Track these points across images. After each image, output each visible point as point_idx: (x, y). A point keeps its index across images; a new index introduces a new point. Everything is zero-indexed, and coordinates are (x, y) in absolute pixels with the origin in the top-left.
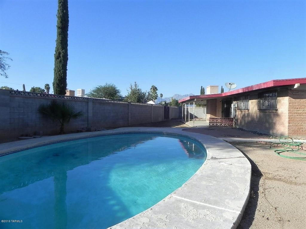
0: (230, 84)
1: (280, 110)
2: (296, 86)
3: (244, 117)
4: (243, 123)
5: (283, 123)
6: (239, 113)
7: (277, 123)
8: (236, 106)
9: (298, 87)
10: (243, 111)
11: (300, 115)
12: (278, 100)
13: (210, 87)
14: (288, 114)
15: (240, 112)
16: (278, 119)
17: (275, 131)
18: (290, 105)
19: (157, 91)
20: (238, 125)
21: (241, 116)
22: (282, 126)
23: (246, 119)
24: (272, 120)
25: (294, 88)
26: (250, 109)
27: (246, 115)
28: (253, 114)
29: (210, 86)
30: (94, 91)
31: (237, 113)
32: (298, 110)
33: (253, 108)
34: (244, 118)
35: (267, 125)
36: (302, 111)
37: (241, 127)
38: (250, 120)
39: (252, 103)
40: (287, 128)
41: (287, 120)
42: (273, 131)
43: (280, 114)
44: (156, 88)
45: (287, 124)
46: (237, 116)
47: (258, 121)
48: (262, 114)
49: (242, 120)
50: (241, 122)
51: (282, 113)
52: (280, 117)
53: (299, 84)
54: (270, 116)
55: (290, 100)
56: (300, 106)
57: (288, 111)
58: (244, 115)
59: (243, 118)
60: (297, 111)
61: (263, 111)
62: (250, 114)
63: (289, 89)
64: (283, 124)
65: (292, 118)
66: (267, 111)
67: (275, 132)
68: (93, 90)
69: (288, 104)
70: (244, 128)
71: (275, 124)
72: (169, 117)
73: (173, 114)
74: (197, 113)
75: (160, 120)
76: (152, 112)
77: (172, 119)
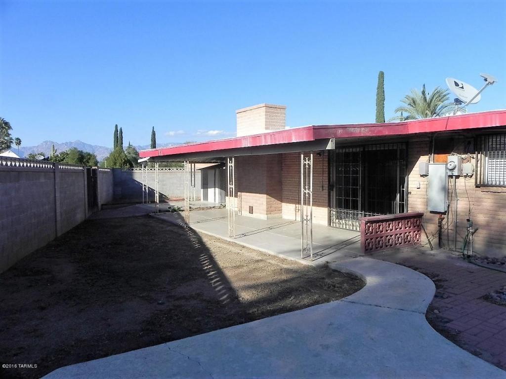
19: (11, 130)
72: (97, 205)
73: (104, 191)
74: (164, 185)
75: (80, 217)
76: (58, 195)
77: (102, 205)
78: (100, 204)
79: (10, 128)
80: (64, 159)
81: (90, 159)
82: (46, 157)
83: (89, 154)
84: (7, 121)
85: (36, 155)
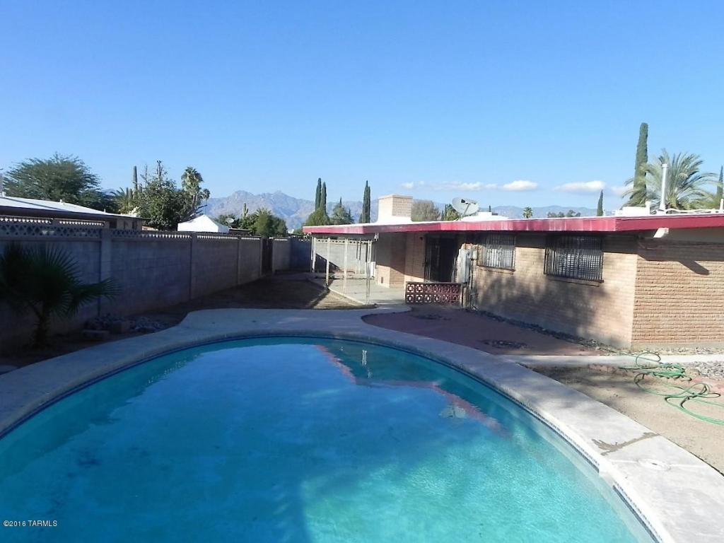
0: (463, 201)
1: (612, 282)
2: (660, 233)
3: (496, 284)
4: (493, 300)
5: (619, 313)
6: (479, 275)
7: (600, 311)
8: (475, 256)
9: (666, 236)
10: (494, 270)
11: (657, 297)
12: (607, 258)
13: (392, 199)
14: (633, 296)
15: (484, 273)
16: (601, 302)
17: (594, 329)
18: (640, 273)
19: (202, 182)
20: (476, 302)
21: (489, 281)
22: (614, 319)
23: (504, 291)
24: (587, 303)
25: (655, 236)
26: (518, 267)
27: (504, 281)
28: (527, 283)
29: (391, 195)
30: (15, 174)
31: (475, 274)
32: (654, 285)
33: (528, 267)
34: (496, 288)
35: (570, 314)
36: (660, 289)
37: (486, 309)
38: (514, 295)
39: (524, 255)
40: (631, 326)
41: (631, 307)
42: (586, 328)
43: (610, 292)
44: (197, 175)
45: (629, 318)
46: (476, 282)
47: (541, 301)
48: (554, 286)
49: (490, 293)
50: (486, 297)
51: (616, 290)
52: (610, 298)
53: (668, 229)
54: (578, 293)
55: (641, 263)
56: (657, 278)
57: (634, 288)
58: (498, 281)
59: (492, 286)
60: (652, 289)
61: (558, 279)
62: (517, 281)
63: (640, 236)
64: (617, 316)
65: (642, 304)
66: (573, 280)
67: (592, 331)
68: (9, 170)
69: (635, 273)
70: (496, 313)
71: (593, 313)
72: (271, 269)
73: (278, 259)
74: (337, 257)
75: (254, 276)
76: (240, 257)
77: (276, 271)
78: (273, 270)
79: (201, 180)
80: (254, 222)
81: (278, 224)
82: (236, 219)
83: (278, 220)
84: (198, 172)
85: (226, 217)
